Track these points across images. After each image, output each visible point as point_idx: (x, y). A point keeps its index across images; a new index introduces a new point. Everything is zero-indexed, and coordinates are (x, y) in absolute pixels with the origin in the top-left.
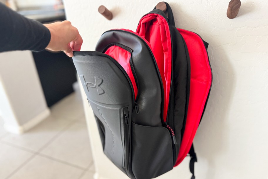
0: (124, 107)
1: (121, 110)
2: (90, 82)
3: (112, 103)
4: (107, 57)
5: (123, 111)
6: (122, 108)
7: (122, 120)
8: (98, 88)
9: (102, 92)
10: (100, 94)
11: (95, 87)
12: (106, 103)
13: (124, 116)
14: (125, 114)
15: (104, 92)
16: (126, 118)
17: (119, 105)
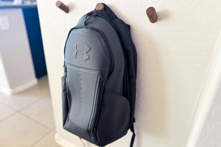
0: (102, 73)
1: (99, 75)
2: (80, 50)
3: (93, 68)
4: (99, 32)
5: (100, 76)
6: (100, 73)
7: (97, 83)
8: (85, 55)
9: (88, 58)
10: (85, 60)
11: (84, 54)
12: (89, 68)
13: (100, 80)
14: (101, 78)
15: (89, 58)
16: (102, 82)
17: (98, 70)
